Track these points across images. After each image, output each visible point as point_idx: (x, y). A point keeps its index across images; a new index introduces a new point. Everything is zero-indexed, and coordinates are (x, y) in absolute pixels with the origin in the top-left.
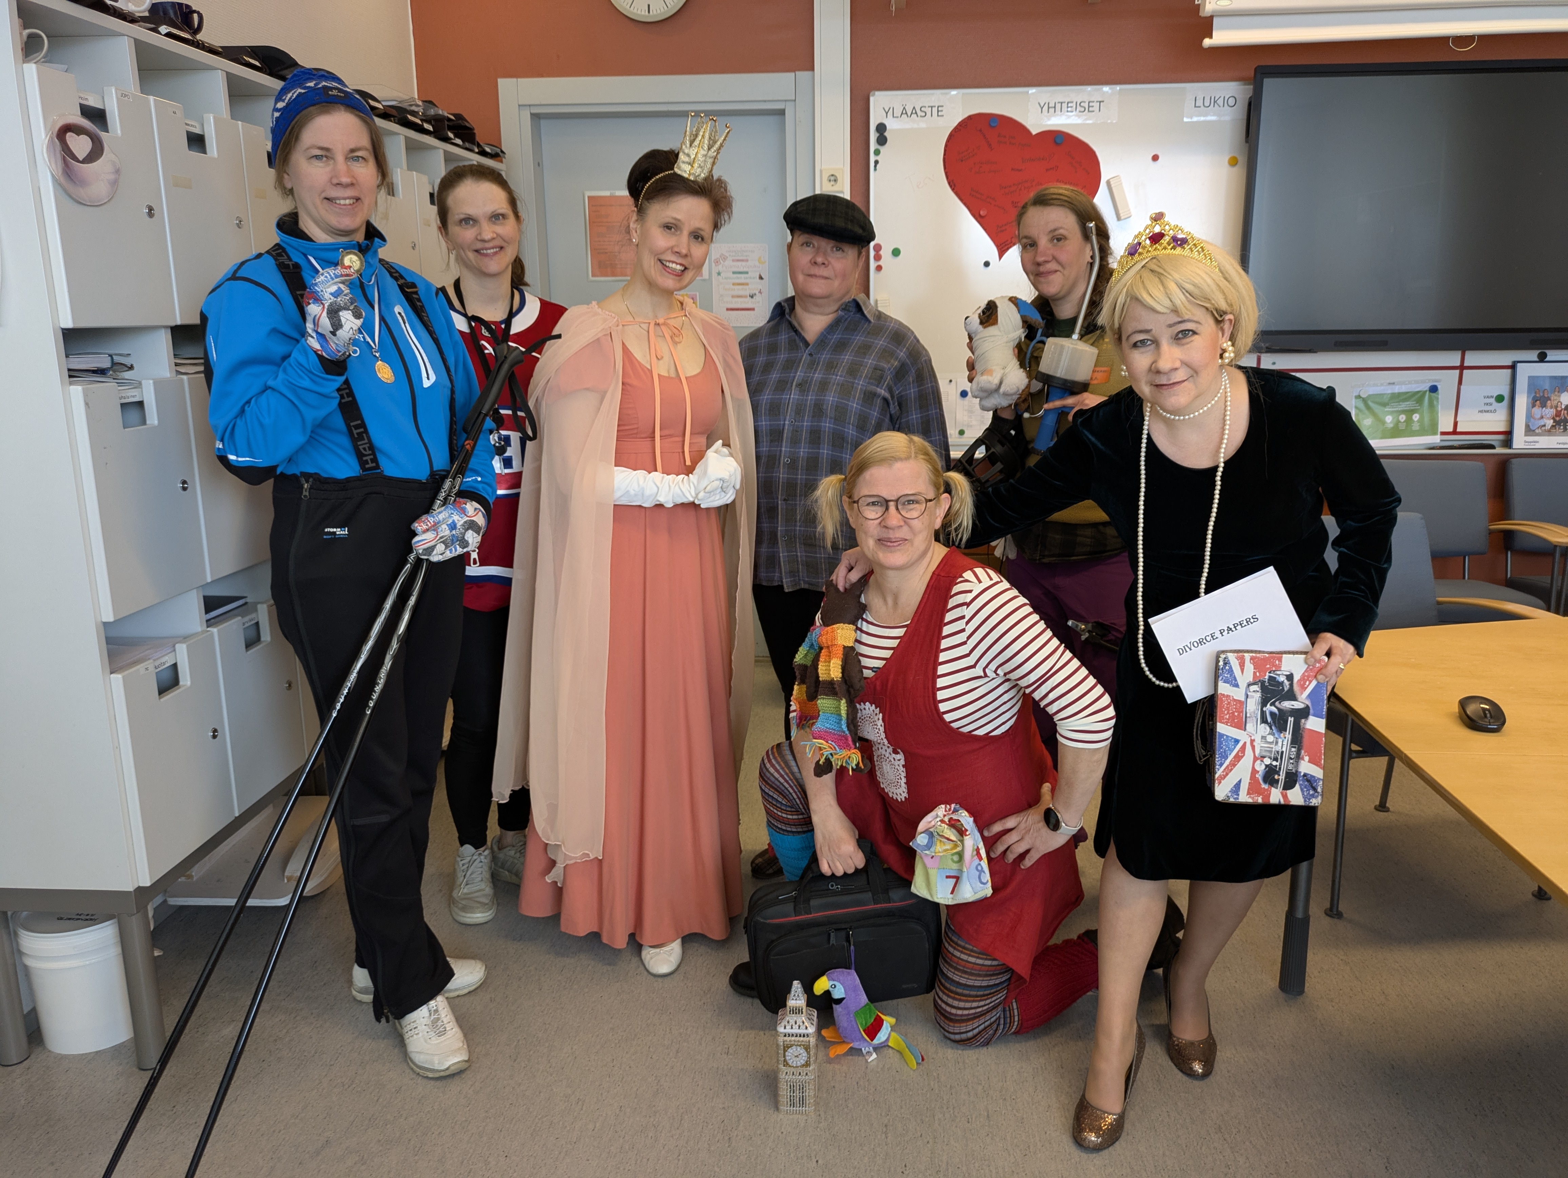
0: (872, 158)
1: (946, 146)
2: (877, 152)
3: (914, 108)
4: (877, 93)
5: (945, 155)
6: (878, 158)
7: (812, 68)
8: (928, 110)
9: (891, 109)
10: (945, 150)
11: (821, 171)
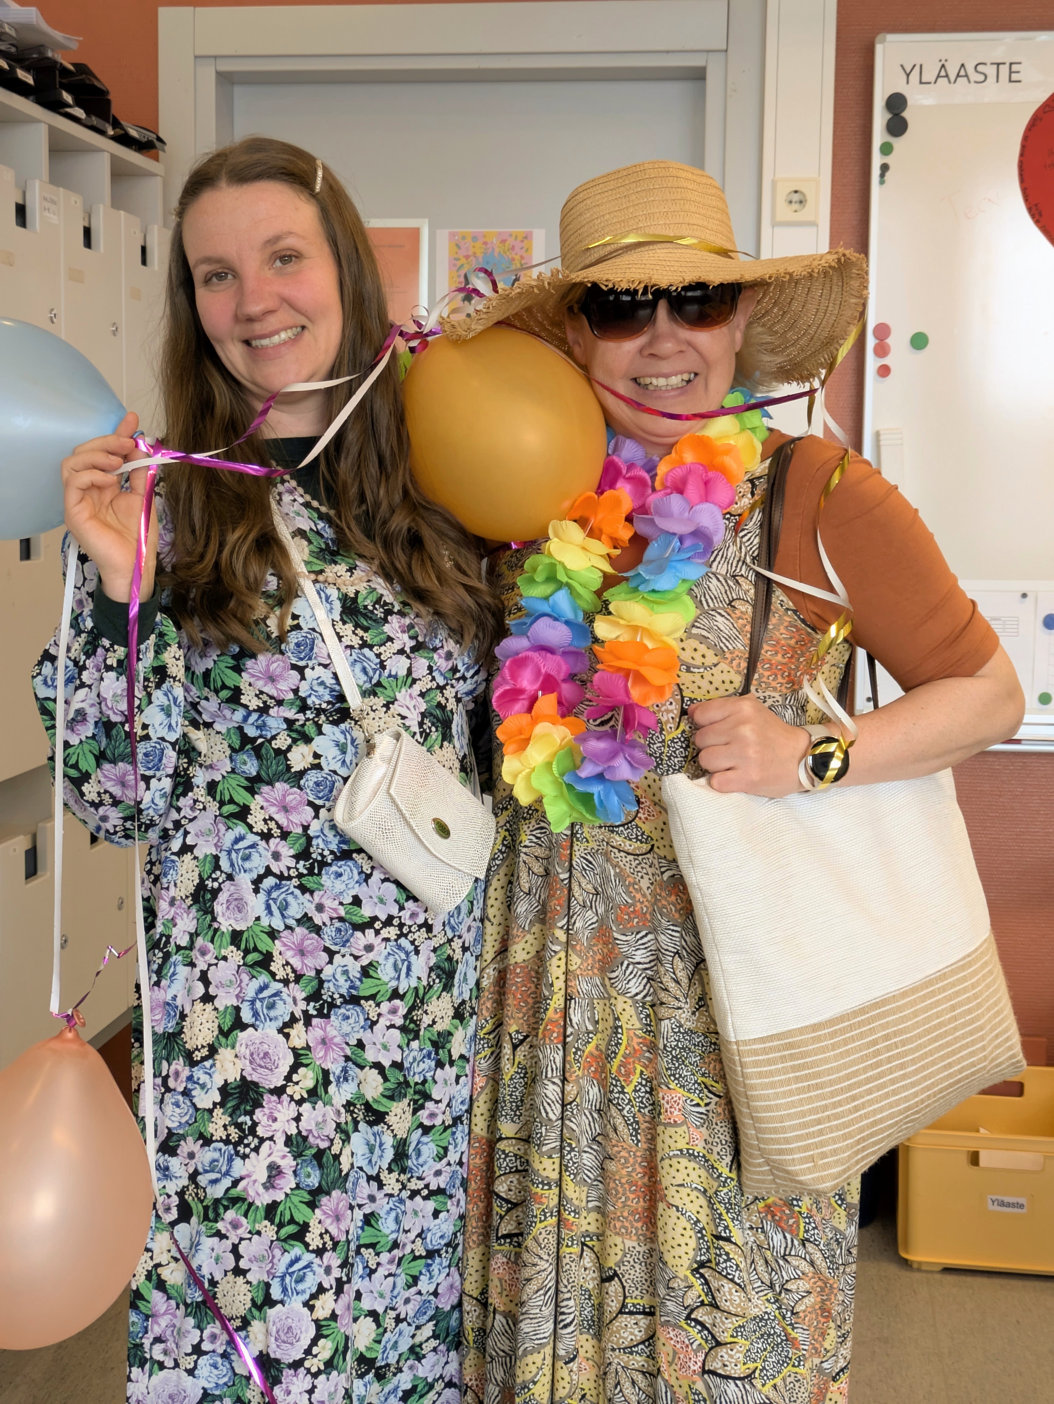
0: (877, 160)
1: (1026, 138)
2: (887, 149)
3: (963, 65)
4: (890, 37)
5: (1022, 154)
6: (887, 160)
8: (990, 71)
9: (917, 68)
10: (1023, 147)
11: (774, 183)
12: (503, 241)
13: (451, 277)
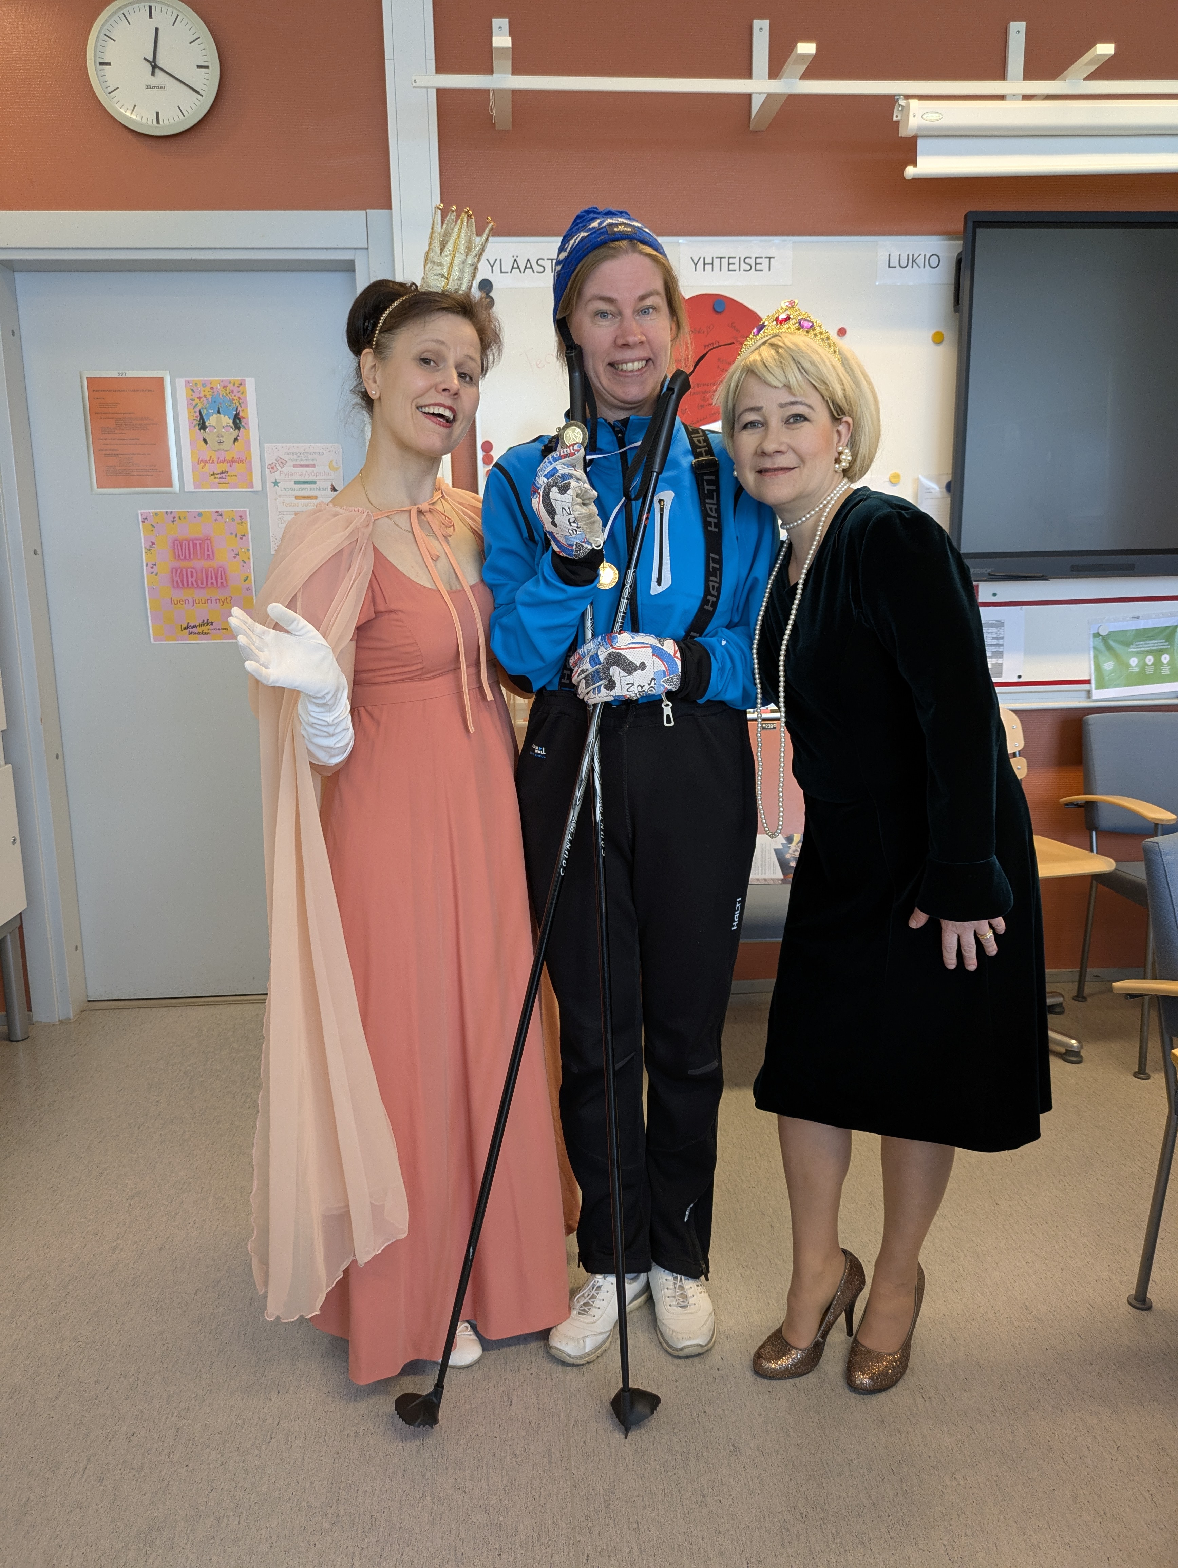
3: (528, 260)
7: (388, 206)
9: (498, 262)
12: (225, 387)
13: (189, 413)
